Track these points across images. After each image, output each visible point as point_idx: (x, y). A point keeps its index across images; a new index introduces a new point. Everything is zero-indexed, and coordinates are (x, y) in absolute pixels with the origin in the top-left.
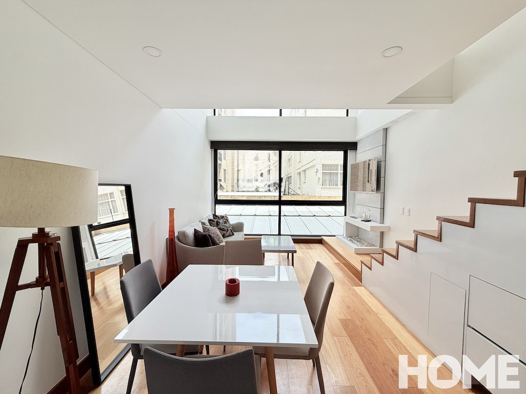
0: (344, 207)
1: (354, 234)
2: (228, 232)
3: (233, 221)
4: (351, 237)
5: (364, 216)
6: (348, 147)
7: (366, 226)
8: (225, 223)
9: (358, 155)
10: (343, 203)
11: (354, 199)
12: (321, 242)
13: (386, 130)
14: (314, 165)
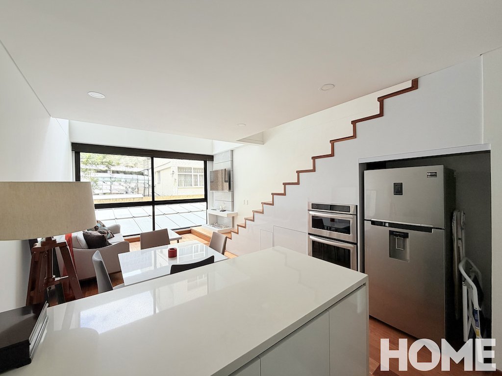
0: (206, 203)
1: (215, 221)
2: (109, 234)
3: (108, 225)
4: (212, 224)
5: (221, 207)
6: (207, 159)
7: (224, 214)
8: (103, 226)
9: (214, 165)
10: (205, 200)
11: (213, 196)
12: (190, 232)
13: (232, 151)
14: (170, 168)
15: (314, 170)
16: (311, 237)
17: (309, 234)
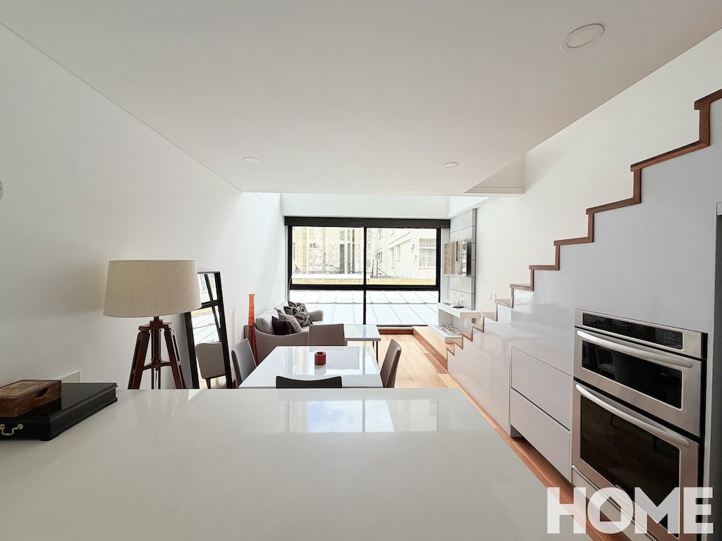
0: (437, 292)
1: (447, 322)
2: (306, 321)
3: (310, 309)
4: (444, 326)
5: (456, 302)
6: (441, 225)
7: (459, 313)
8: (303, 310)
9: (451, 234)
10: (437, 287)
11: (449, 283)
12: (411, 332)
13: (476, 210)
14: (410, 240)
15: (591, 238)
16: (579, 387)
17: (577, 380)
